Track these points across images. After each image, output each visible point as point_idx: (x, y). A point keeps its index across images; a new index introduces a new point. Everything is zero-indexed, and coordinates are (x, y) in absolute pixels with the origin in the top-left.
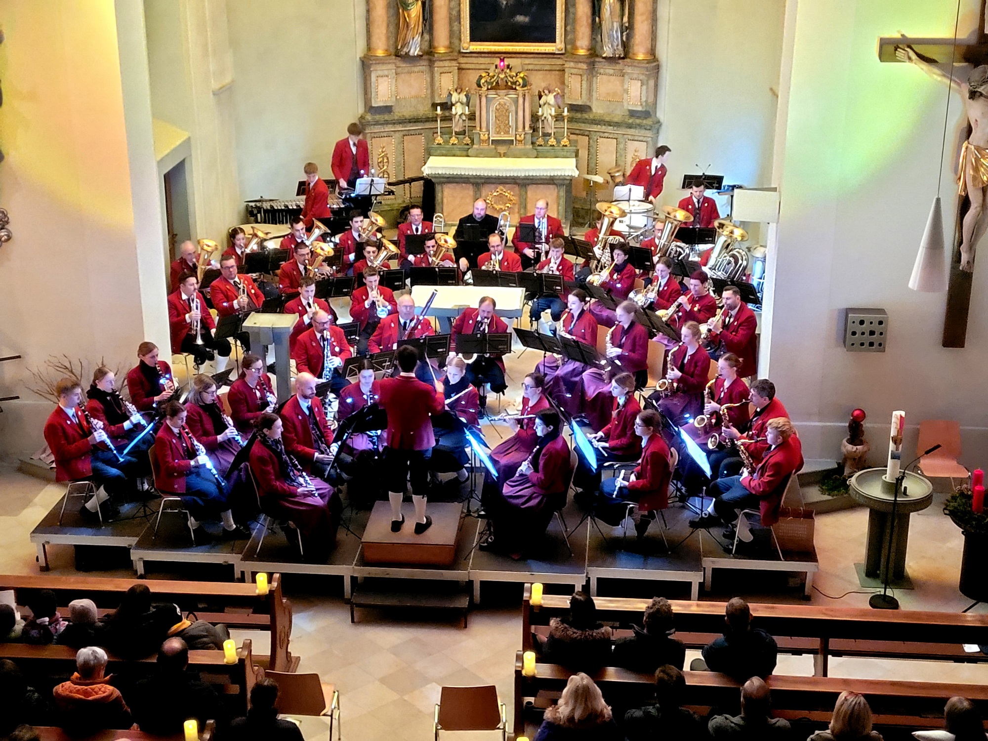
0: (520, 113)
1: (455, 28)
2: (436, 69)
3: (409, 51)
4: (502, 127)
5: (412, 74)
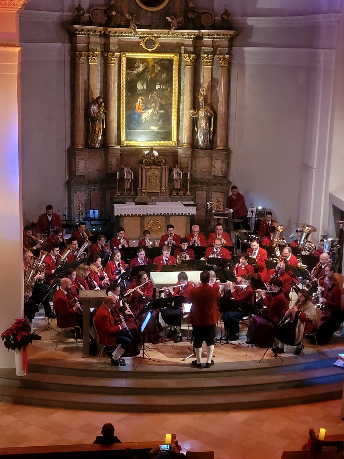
0: (164, 178)
2: (109, 155)
3: (95, 145)
4: (153, 185)
5: (96, 158)
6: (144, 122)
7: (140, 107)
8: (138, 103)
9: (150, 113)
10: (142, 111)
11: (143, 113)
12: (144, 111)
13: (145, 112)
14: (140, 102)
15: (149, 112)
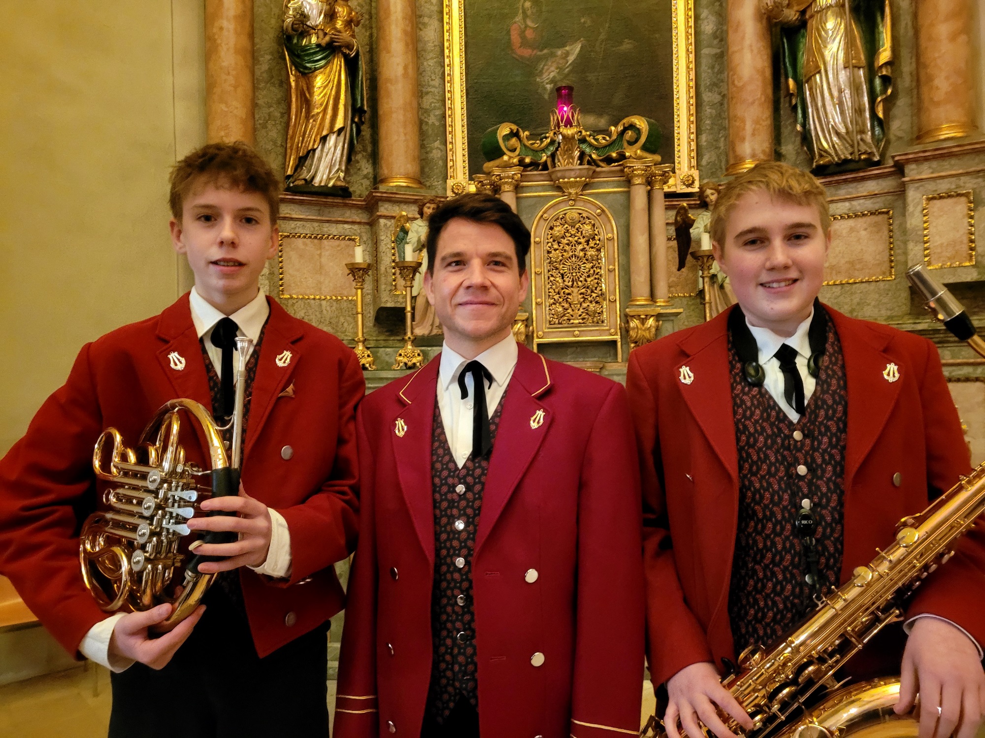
1: (436, 154)
2: (382, 221)
3: (313, 178)
5: (325, 242)
6: (546, 97)
7: (529, 34)
8: (519, 18)
9: (571, 59)
10: (539, 53)
11: (539, 59)
12: (545, 51)
13: (553, 55)
14: (529, 13)
15: (567, 54)
